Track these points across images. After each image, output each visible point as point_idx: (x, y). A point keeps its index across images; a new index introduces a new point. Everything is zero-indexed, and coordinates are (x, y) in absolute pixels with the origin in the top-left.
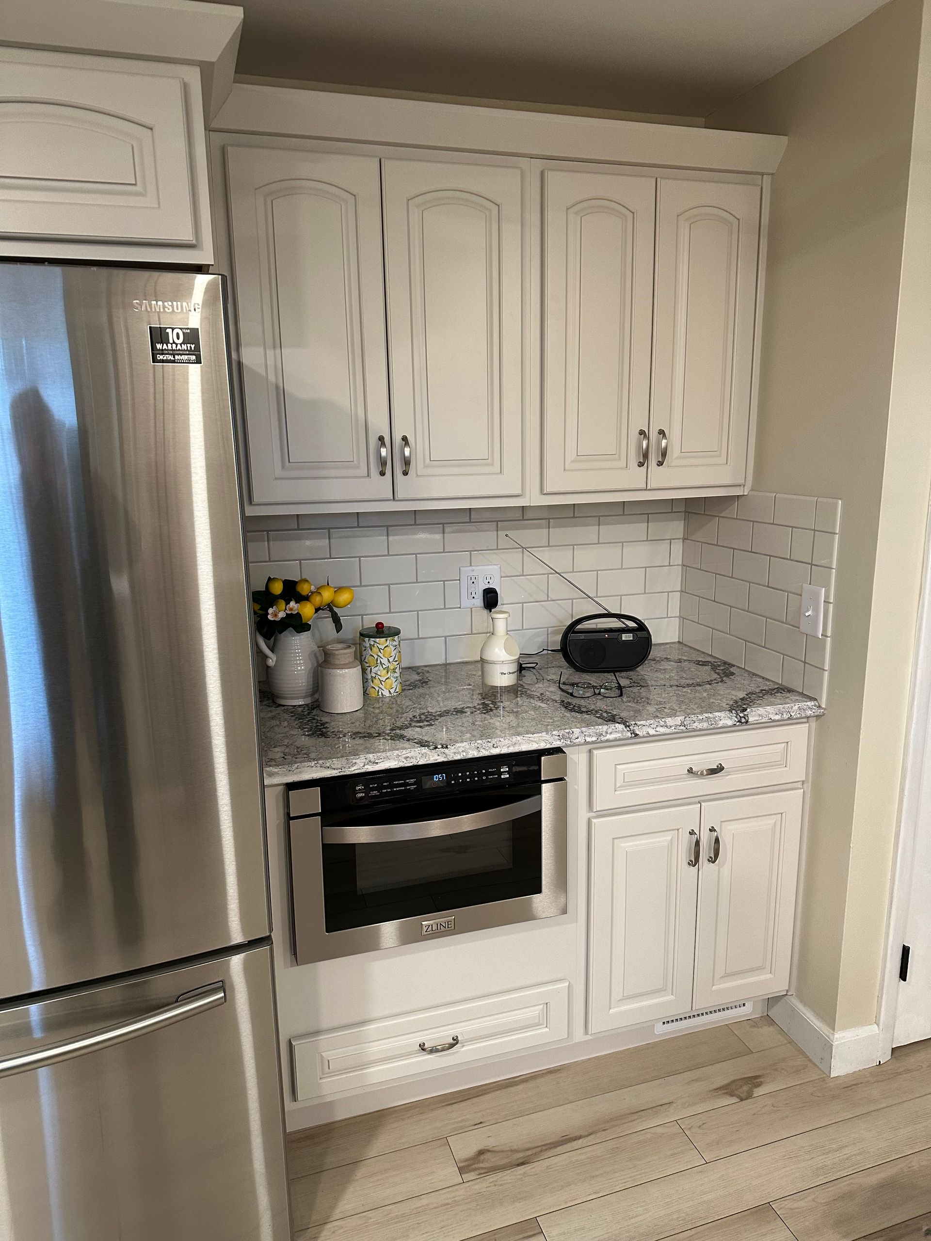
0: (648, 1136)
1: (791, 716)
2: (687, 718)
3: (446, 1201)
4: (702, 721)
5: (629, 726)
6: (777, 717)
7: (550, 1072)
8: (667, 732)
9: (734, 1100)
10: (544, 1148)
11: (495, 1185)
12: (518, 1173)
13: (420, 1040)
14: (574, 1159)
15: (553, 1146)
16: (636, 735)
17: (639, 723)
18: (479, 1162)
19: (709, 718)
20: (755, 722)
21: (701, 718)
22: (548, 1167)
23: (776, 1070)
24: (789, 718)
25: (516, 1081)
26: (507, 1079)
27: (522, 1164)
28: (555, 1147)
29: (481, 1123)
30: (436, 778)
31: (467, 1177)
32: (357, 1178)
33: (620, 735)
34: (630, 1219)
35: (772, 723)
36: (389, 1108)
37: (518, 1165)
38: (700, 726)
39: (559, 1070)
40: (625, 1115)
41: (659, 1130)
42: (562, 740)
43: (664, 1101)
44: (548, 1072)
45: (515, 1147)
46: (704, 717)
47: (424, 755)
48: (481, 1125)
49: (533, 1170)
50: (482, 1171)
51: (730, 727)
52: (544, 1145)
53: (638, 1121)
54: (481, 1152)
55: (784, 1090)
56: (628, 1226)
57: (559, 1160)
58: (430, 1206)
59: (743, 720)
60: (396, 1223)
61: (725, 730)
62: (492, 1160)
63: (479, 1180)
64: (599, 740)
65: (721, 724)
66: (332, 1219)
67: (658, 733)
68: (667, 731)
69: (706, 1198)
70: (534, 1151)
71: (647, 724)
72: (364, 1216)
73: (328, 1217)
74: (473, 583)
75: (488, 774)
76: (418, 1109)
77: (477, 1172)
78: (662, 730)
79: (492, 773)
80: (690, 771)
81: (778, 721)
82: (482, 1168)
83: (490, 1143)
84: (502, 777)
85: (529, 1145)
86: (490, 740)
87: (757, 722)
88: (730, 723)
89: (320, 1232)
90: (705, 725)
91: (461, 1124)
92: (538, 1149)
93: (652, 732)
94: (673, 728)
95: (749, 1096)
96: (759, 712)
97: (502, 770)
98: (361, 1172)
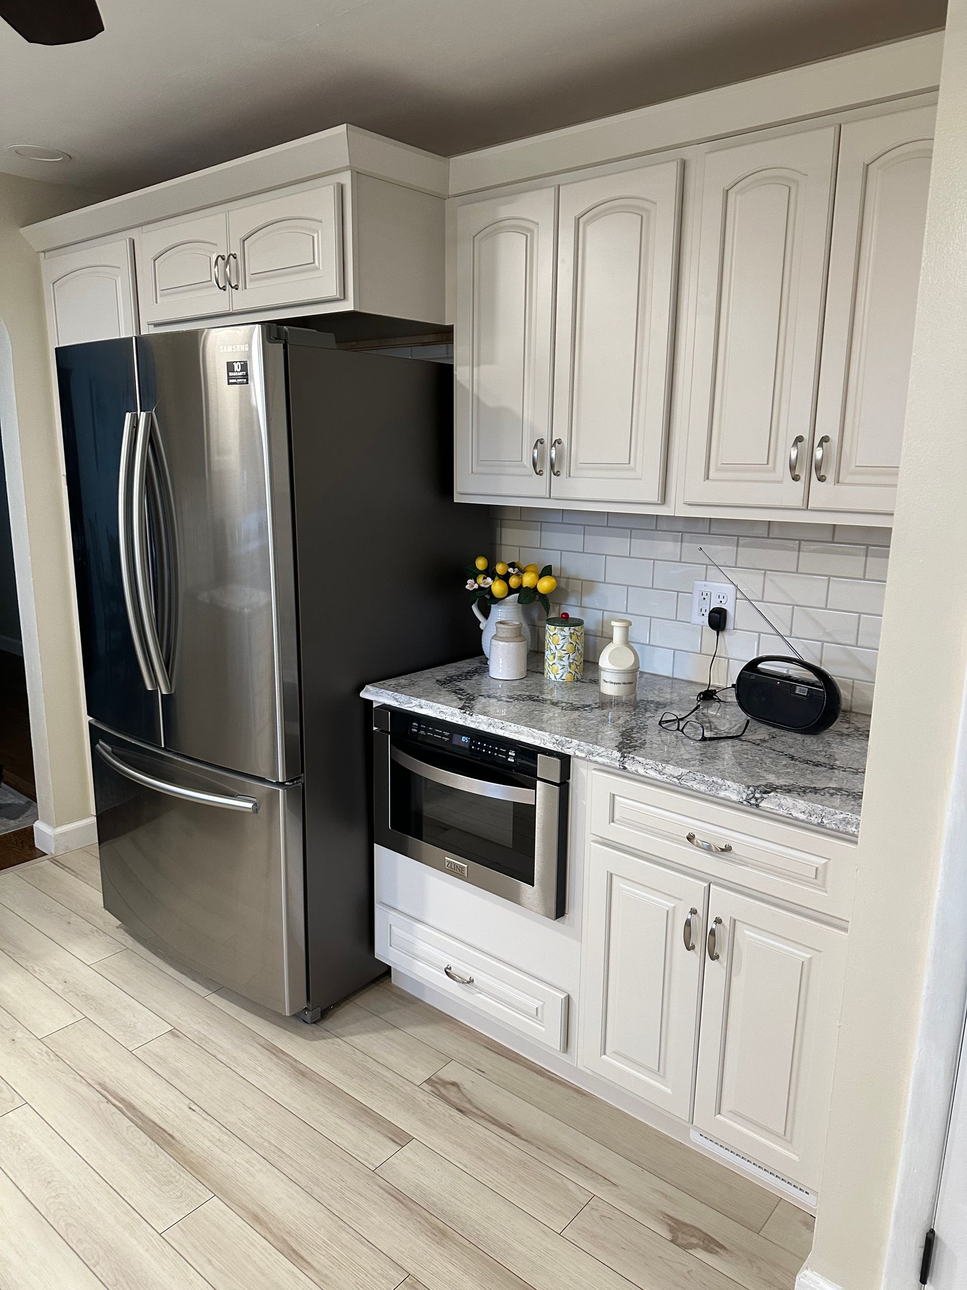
0: (558, 1181)
1: (822, 822)
2: (691, 774)
3: (394, 1084)
4: (704, 782)
5: (625, 757)
6: (802, 817)
7: (578, 1091)
8: (655, 777)
9: (669, 1236)
10: (487, 1117)
11: (428, 1104)
12: (449, 1112)
13: (452, 964)
14: (489, 1139)
15: (493, 1121)
16: (625, 768)
17: (637, 758)
18: (445, 1088)
19: (717, 783)
20: (768, 810)
21: (707, 780)
22: (468, 1127)
23: (750, 1261)
24: (819, 823)
25: (545, 1074)
26: (543, 1068)
27: (461, 1111)
28: (494, 1124)
29: (483, 1072)
30: (464, 739)
31: (427, 1087)
32: (384, 1034)
33: (608, 761)
34: (454, 1197)
35: (790, 821)
36: (456, 1019)
37: (457, 1109)
38: (696, 786)
39: (585, 1095)
40: (571, 1157)
41: (571, 1187)
42: (555, 745)
43: (612, 1179)
44: (575, 1089)
45: (474, 1101)
46: (711, 780)
47: (453, 715)
48: (482, 1074)
49: (460, 1120)
50: (436, 1091)
51: (734, 802)
52: (489, 1116)
53: (571, 1168)
54: (454, 1084)
55: (725, 1277)
56: (445, 1198)
57: (481, 1131)
58: (385, 1079)
59: (753, 801)
60: (359, 1068)
61: (725, 803)
62: (452, 1094)
63: (427, 1094)
64: (587, 758)
65: (722, 794)
66: (342, 1038)
67: (647, 775)
68: (659, 777)
69: (515, 1245)
70: (479, 1113)
71: (645, 763)
72: (355, 1052)
73: (343, 1036)
74: (704, 599)
75: (499, 752)
76: (467, 1034)
77: (433, 1089)
78: (652, 773)
79: (502, 753)
80: (690, 838)
81: (802, 821)
82: (439, 1091)
83: (467, 1085)
84: (509, 759)
85: (480, 1106)
86: (504, 722)
87: (771, 810)
88: (735, 797)
89: (330, 1038)
90: (703, 788)
91: (472, 1062)
92: (484, 1115)
93: (641, 771)
94: (665, 776)
95: (685, 1247)
96: (783, 801)
97: (510, 753)
98: (390, 1033)
